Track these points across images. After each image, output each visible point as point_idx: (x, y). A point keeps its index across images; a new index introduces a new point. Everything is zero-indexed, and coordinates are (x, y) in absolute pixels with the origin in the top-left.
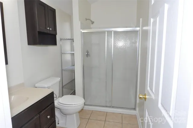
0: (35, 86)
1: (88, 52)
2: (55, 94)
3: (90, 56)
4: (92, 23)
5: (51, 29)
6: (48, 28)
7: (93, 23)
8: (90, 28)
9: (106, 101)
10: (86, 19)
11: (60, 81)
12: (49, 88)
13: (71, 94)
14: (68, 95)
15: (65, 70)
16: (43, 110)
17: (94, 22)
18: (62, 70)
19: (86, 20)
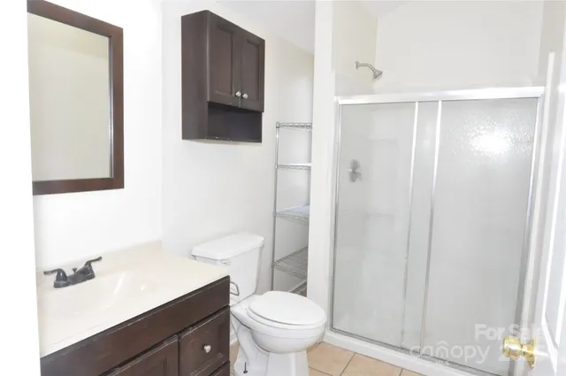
0: (191, 251)
1: (355, 166)
2: (236, 282)
3: (360, 179)
4: (376, 77)
5: (245, 96)
6: (238, 94)
7: (377, 75)
8: (371, 92)
9: (403, 333)
10: (358, 65)
11: (262, 248)
12: (225, 262)
13: (294, 292)
14: (286, 290)
15: (283, 216)
16: (193, 326)
17: (381, 73)
18: (275, 215)
19: (357, 67)
